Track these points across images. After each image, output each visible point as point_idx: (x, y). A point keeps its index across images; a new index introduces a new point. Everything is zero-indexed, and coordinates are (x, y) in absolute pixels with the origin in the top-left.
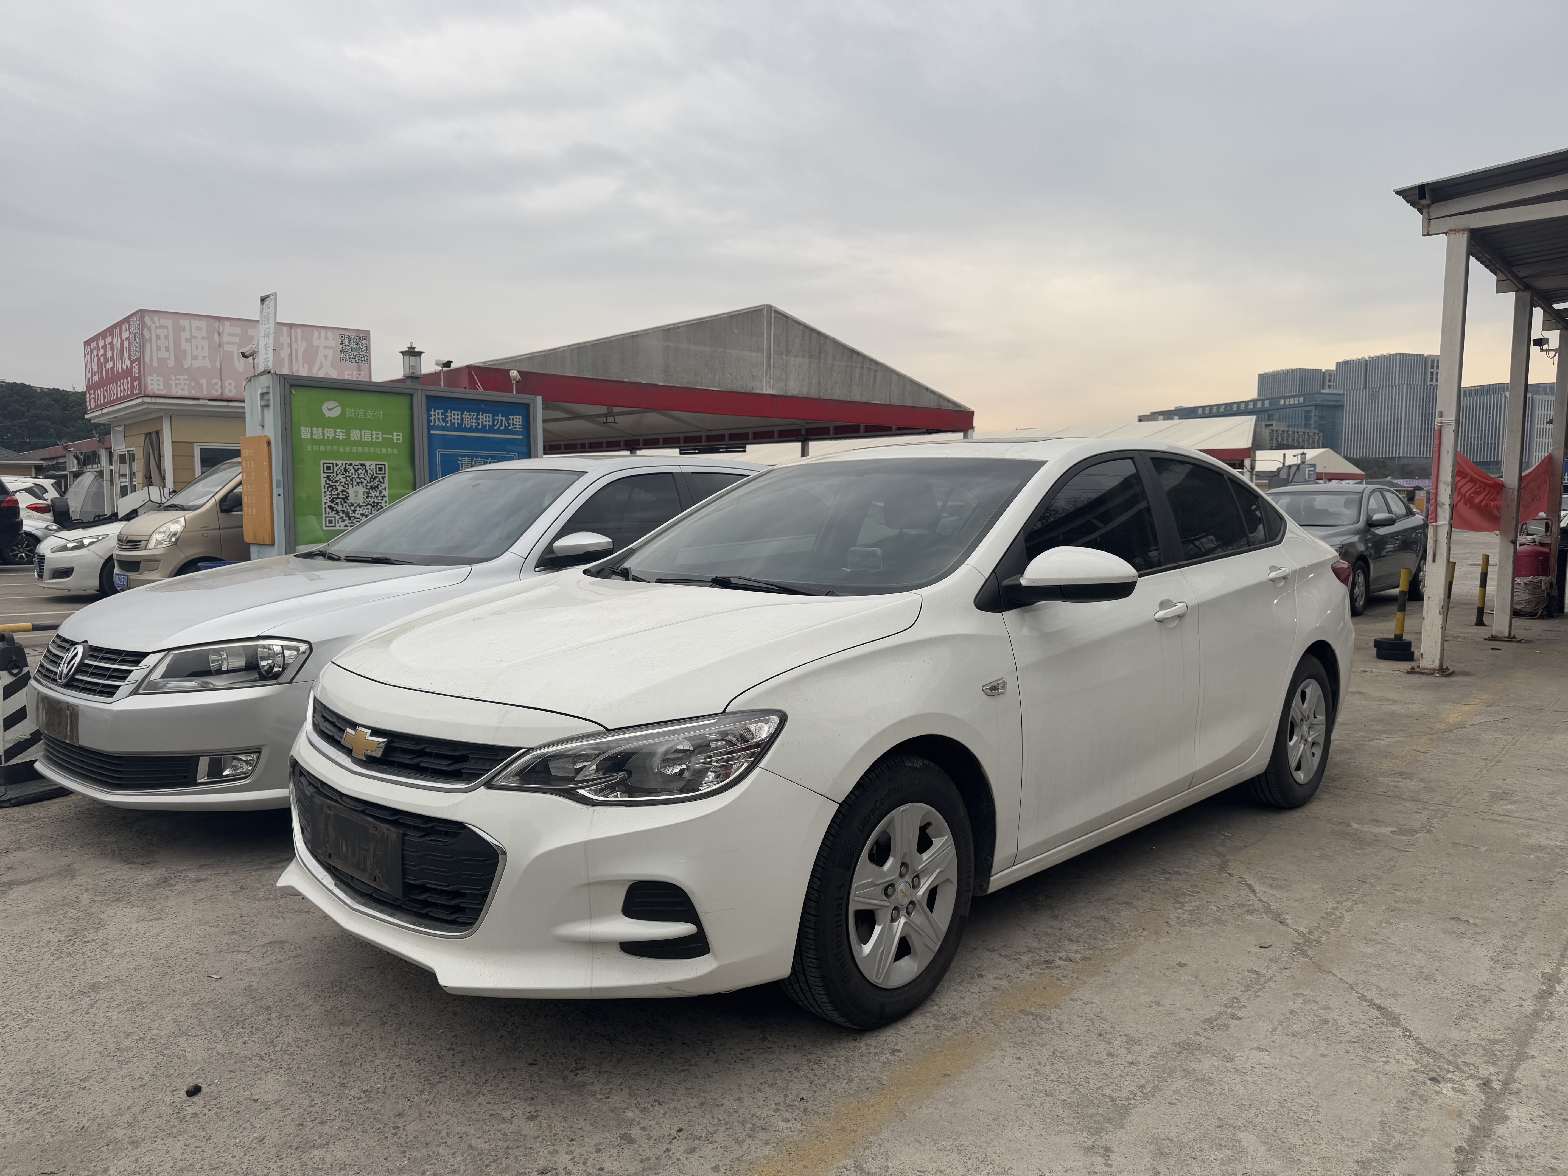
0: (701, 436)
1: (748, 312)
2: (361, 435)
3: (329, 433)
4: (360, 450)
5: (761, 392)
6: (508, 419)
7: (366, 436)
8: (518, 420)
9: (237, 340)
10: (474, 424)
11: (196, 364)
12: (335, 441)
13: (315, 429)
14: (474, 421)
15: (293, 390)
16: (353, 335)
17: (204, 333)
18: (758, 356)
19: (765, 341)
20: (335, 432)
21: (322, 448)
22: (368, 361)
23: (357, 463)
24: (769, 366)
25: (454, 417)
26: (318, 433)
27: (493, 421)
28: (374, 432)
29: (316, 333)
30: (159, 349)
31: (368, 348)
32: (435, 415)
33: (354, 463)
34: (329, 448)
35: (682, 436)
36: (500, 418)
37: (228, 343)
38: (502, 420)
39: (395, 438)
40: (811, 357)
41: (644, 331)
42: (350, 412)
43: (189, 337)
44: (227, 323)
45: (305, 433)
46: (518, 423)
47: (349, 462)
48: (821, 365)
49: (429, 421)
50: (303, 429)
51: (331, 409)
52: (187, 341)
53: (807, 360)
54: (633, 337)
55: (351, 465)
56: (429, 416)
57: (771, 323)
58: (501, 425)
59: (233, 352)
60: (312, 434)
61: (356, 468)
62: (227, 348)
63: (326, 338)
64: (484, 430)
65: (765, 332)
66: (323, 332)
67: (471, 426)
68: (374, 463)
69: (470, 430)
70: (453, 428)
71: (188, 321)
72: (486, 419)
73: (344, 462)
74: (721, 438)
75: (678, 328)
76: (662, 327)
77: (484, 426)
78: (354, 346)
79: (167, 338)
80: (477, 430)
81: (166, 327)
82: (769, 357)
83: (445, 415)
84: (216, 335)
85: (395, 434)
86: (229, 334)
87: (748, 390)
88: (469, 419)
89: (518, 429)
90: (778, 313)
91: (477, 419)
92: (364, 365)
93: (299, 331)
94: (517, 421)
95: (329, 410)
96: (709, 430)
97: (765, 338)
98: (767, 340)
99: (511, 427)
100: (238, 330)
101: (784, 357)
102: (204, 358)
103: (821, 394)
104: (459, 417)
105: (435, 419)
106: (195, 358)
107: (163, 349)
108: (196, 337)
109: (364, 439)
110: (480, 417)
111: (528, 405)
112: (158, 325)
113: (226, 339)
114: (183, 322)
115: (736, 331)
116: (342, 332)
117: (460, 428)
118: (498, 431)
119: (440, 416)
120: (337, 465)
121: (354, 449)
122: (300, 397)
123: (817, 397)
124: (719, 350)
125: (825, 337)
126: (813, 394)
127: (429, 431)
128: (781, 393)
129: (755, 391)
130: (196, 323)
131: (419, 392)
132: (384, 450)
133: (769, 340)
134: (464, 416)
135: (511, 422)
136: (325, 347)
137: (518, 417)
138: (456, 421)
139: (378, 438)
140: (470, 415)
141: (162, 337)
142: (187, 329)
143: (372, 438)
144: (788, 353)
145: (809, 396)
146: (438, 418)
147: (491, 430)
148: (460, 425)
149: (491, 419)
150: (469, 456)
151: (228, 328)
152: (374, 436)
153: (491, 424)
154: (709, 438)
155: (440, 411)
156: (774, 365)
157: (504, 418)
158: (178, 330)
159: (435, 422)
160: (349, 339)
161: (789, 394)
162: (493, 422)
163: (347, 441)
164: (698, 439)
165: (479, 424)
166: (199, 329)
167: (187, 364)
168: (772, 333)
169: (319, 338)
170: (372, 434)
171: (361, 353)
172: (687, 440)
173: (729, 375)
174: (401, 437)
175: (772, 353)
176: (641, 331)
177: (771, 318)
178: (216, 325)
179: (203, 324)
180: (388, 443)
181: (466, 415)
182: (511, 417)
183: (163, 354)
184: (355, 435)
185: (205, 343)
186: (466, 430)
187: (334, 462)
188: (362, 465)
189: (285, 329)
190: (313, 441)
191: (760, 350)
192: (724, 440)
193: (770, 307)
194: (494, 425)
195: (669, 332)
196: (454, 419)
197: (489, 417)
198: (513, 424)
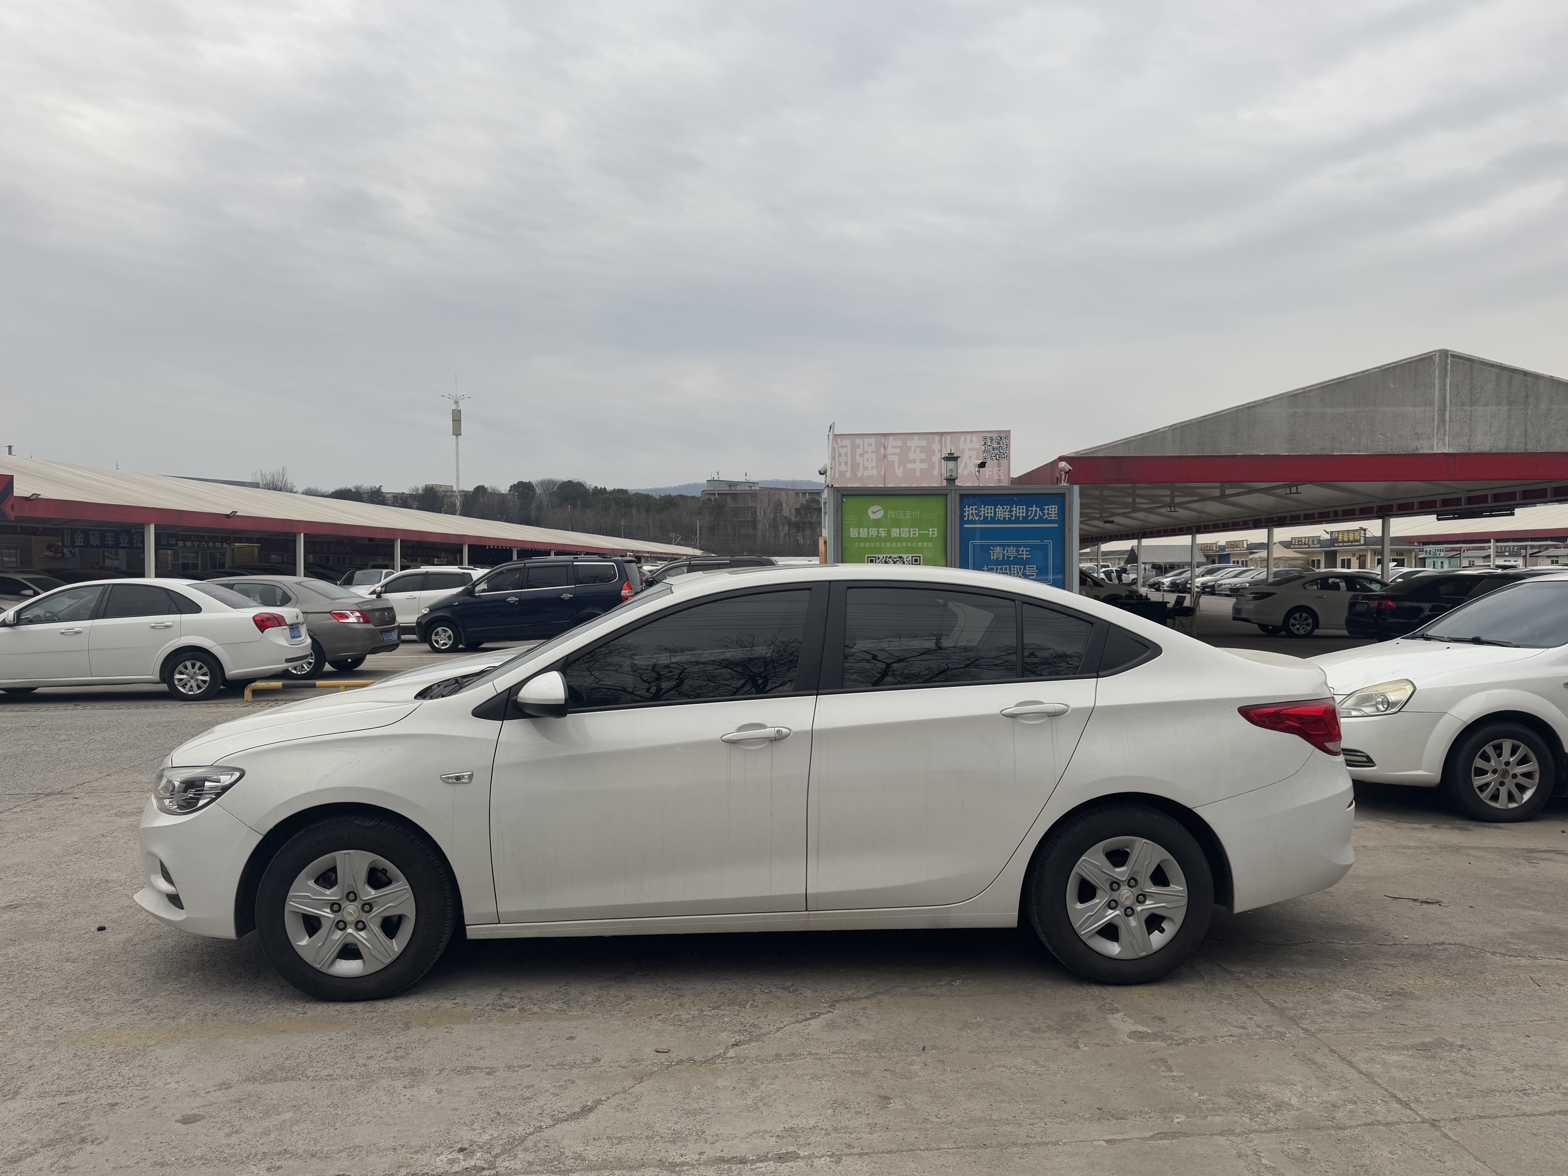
0: (1460, 498)
1: (1410, 362)
2: (900, 532)
3: (873, 532)
4: (899, 545)
5: (1431, 452)
6: (1042, 510)
7: (905, 532)
8: (1053, 509)
9: (898, 451)
10: (1007, 516)
11: (866, 474)
12: (878, 538)
13: (861, 530)
14: (1007, 513)
15: (844, 499)
16: (995, 436)
17: (873, 448)
18: (1425, 411)
19: (1437, 393)
20: (878, 531)
21: (867, 545)
22: (1008, 457)
23: (896, 556)
24: (1443, 420)
25: (987, 511)
26: (864, 532)
27: (1027, 511)
28: (912, 529)
29: (963, 438)
30: (840, 464)
31: (1008, 446)
32: (968, 511)
33: (893, 556)
34: (872, 545)
35: (1439, 498)
36: (1034, 509)
37: (892, 454)
38: (1036, 511)
39: (930, 533)
40: (1511, 403)
41: (1264, 400)
42: (892, 514)
43: (862, 452)
44: (891, 438)
45: (853, 533)
46: (1053, 513)
47: (889, 556)
48: (1530, 412)
49: (962, 516)
50: (852, 530)
51: (875, 512)
52: (861, 455)
53: (1506, 408)
54: (1249, 407)
55: (890, 557)
56: (962, 512)
57: (1446, 370)
58: (1035, 515)
59: (894, 461)
60: (859, 533)
61: (895, 560)
62: (890, 458)
63: (971, 441)
64: (1017, 520)
65: (1437, 381)
66: (969, 436)
67: (1005, 518)
68: (910, 556)
69: (1004, 521)
70: (985, 520)
71: (862, 440)
72: (1020, 511)
73: (885, 556)
74: (1483, 499)
75: (1309, 391)
76: (1287, 393)
77: (1017, 518)
78: (996, 445)
79: (846, 455)
80: (1010, 521)
81: (846, 447)
82: (1442, 411)
83: (979, 510)
84: (883, 448)
85: (931, 530)
86: (893, 447)
87: (1411, 450)
88: (1002, 512)
89: (1053, 518)
90: (1456, 357)
91: (1011, 511)
92: (1004, 462)
93: (948, 437)
94: (1052, 511)
95: (874, 513)
96: (1469, 491)
97: (1437, 388)
98: (1440, 390)
99: (1046, 516)
100: (899, 443)
101: (1467, 408)
102: (872, 468)
103: (1528, 447)
104: (993, 511)
105: (968, 514)
106: (866, 468)
107: (843, 464)
108: (867, 452)
109: (903, 535)
110: (1014, 509)
111: (1064, 494)
112: (840, 445)
113: (890, 450)
114: (859, 441)
115: (1392, 386)
116: (985, 435)
117: (993, 520)
118: (1033, 521)
119: (974, 512)
120: (879, 558)
121: (894, 545)
122: (849, 503)
123: (1521, 451)
124: (1367, 409)
125: (1537, 377)
126: (1516, 446)
127: (961, 526)
128: (1462, 451)
129: (1421, 452)
130: (868, 441)
131: (953, 492)
132: (920, 544)
133: (1443, 390)
134: (997, 510)
135: (1046, 512)
136: (970, 450)
137: (1053, 506)
138: (989, 515)
139: (915, 534)
140: (1003, 508)
141: (843, 455)
142: (861, 446)
143: (910, 534)
144: (1473, 403)
145: (1509, 451)
146: (972, 513)
147: (1025, 520)
148: (993, 518)
149: (1024, 511)
150: (1000, 546)
151: (891, 442)
152: (911, 533)
153: (1024, 515)
154: (1470, 500)
155: (974, 507)
156: (1450, 418)
157: (1038, 509)
158: (855, 447)
159: (968, 517)
160: (992, 440)
161: (1475, 450)
162: (1027, 514)
163: (888, 538)
164: (1457, 501)
165: (1012, 516)
166: (869, 445)
167: (859, 474)
168: (1448, 381)
169: (965, 442)
170: (910, 531)
171: (1001, 451)
172: (1445, 502)
173: (1380, 436)
174: (936, 533)
175: (1448, 404)
176: (1259, 401)
177: (1446, 364)
178: (883, 441)
179: (872, 441)
180: (924, 538)
181: (999, 509)
182: (1046, 507)
183: (843, 468)
184: (895, 532)
185: (874, 456)
186: (999, 522)
187: (877, 556)
188: (900, 557)
189: (937, 438)
190: (859, 539)
191: (1431, 403)
192: (1486, 502)
193: (1444, 353)
194: (1027, 516)
195: (1295, 398)
196: (988, 513)
197: (1023, 509)
198: (1048, 514)
